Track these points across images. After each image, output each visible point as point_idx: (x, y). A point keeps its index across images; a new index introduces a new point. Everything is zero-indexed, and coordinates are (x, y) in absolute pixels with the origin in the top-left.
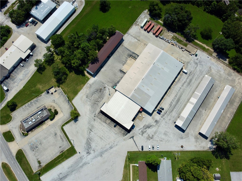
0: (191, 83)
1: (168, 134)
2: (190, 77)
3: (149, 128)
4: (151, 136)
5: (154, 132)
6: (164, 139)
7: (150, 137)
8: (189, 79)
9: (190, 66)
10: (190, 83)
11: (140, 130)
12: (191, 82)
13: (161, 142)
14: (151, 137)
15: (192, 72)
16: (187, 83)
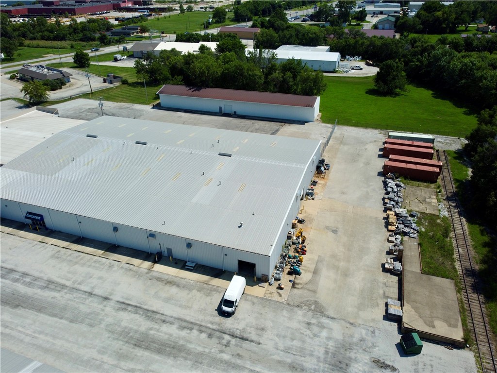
0: (147, 354)
2: (197, 341)
8: (184, 333)
9: (294, 325)
10: (147, 348)
12: (159, 351)
15: (246, 345)
16: (143, 329)
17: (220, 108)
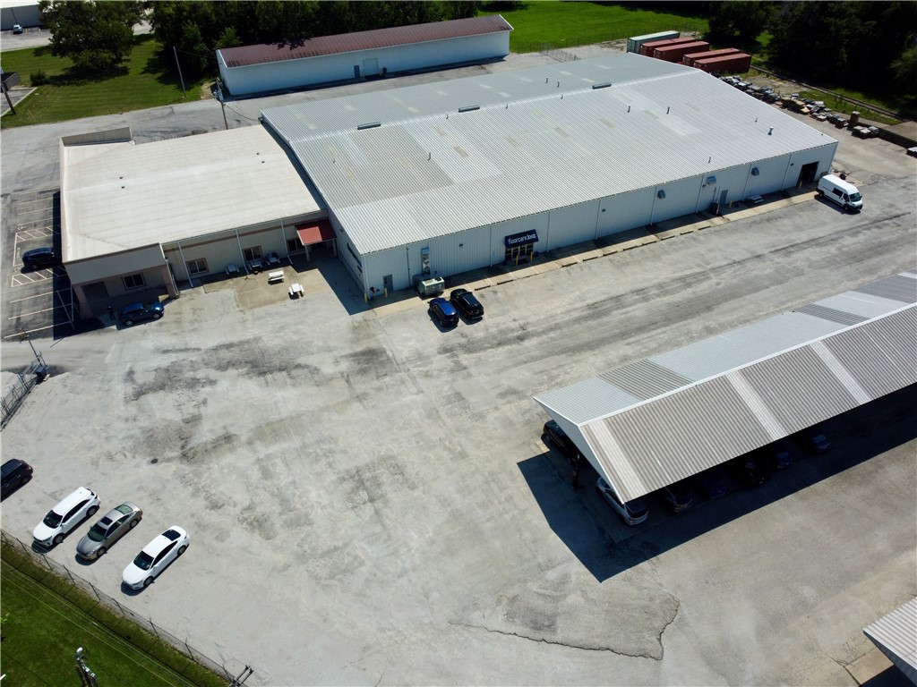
0: (877, 260)
1: (396, 497)
2: (879, 235)
3: (263, 373)
4: (205, 434)
5: (274, 417)
6: (298, 521)
7: (184, 439)
8: (862, 237)
9: (897, 192)
10: (868, 257)
11: (166, 352)
12: (880, 254)
13: (240, 536)
14: (193, 443)
15: (904, 218)
16: (834, 252)
17: (357, 68)
